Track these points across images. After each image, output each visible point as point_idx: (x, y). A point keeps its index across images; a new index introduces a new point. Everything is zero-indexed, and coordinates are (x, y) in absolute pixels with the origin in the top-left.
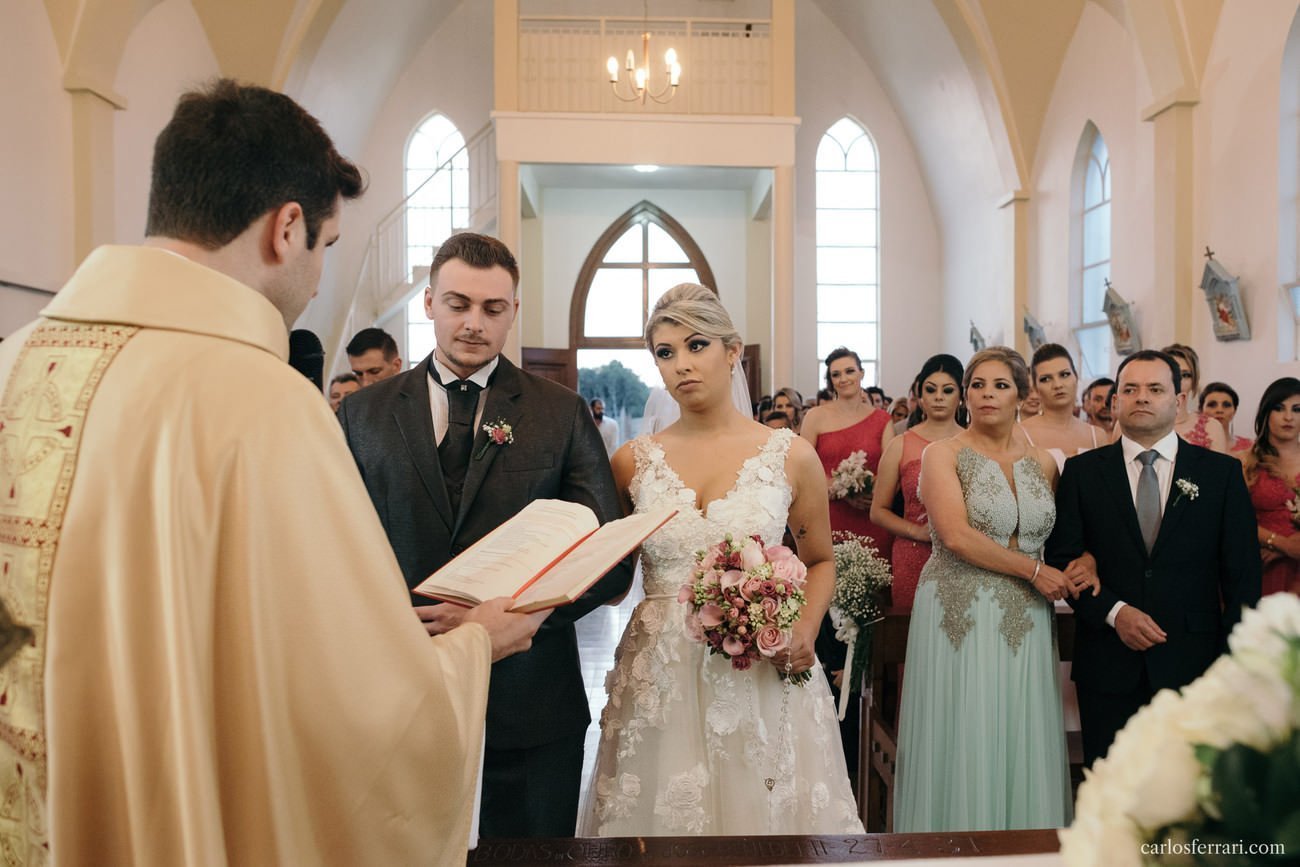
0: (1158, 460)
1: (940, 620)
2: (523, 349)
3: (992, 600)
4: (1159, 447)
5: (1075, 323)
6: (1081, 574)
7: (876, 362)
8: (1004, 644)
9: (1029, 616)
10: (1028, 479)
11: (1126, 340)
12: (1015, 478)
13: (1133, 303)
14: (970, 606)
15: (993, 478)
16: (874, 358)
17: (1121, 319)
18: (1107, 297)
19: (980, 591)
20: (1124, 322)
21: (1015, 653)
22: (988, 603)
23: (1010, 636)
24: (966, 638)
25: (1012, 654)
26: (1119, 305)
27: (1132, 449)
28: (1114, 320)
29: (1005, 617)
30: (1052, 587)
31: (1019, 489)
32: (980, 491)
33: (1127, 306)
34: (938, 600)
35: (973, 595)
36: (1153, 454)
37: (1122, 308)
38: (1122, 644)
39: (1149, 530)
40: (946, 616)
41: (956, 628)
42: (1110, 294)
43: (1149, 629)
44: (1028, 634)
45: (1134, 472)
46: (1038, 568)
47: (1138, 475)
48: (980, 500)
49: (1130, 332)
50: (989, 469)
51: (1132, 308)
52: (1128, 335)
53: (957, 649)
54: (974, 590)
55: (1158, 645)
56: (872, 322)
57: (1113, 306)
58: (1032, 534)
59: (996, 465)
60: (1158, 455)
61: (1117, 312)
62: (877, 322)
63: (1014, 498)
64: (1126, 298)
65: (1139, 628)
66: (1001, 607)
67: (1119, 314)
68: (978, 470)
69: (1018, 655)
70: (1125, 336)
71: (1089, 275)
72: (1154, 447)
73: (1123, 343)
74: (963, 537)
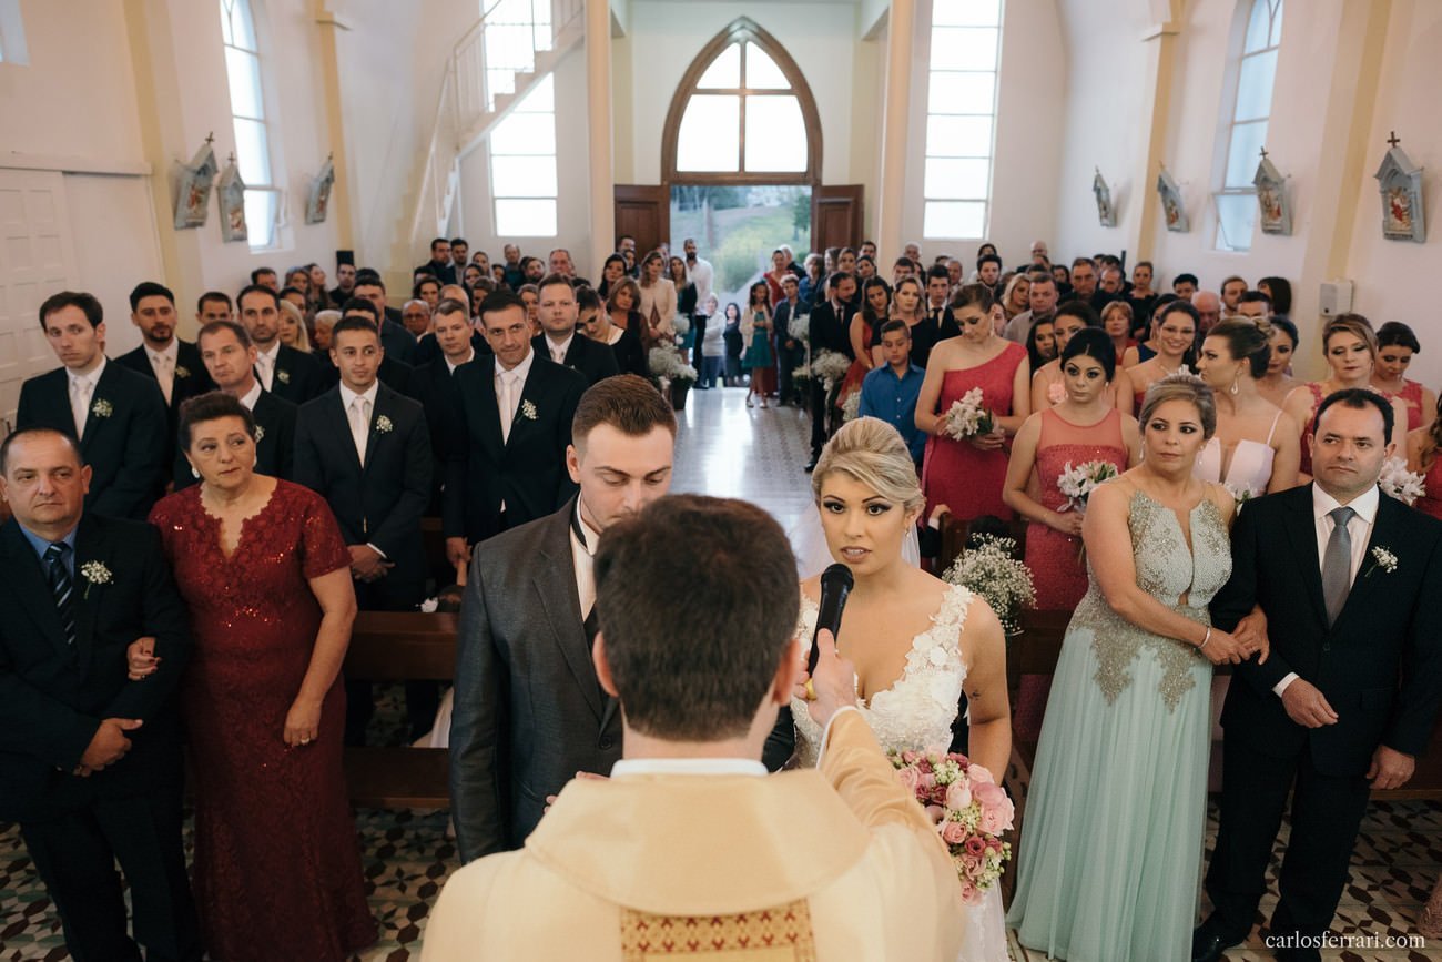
0: (1354, 519)
1: (1095, 672)
2: (616, 186)
3: (1155, 659)
4: (1355, 504)
5: (1216, 187)
6: (1251, 639)
7: (986, 201)
8: (1161, 701)
9: (1191, 675)
10: (1205, 529)
11: (1274, 218)
12: (1192, 529)
13: (1289, 176)
14: (1129, 663)
15: (1168, 531)
16: (984, 197)
17: (1273, 194)
18: (1261, 169)
19: (1142, 650)
20: (1277, 199)
21: (1172, 711)
22: (1148, 663)
23: (1169, 695)
24: (1122, 695)
25: (1168, 711)
26: (1274, 179)
27: (1324, 503)
28: (1265, 194)
29: (1165, 677)
30: (1220, 655)
31: (1195, 544)
32: (1154, 548)
33: (1283, 181)
34: (1094, 652)
35: (1133, 653)
36: (1349, 512)
37: (1276, 184)
38: (1290, 721)
39: (1334, 602)
40: (1101, 670)
41: (1111, 683)
42: (1264, 165)
43: (1322, 711)
44: (1188, 693)
45: (1323, 530)
46: (1208, 635)
47: (1329, 535)
48: (1152, 558)
49: (1281, 210)
50: (1164, 521)
51: (1288, 182)
52: (1278, 213)
53: (1110, 704)
54: (1137, 646)
55: (1326, 726)
56: (984, 158)
57: (1266, 179)
58: (1205, 591)
59: (1172, 514)
60: (1354, 513)
61: (1270, 186)
62: (990, 158)
63: (1190, 555)
64: (1282, 173)
65: (1311, 709)
66: (1162, 666)
67: (1271, 189)
68: (1152, 521)
69: (1175, 714)
70: (1275, 213)
71: (1238, 132)
72: (1350, 505)
73: (1271, 221)
74: (1128, 598)
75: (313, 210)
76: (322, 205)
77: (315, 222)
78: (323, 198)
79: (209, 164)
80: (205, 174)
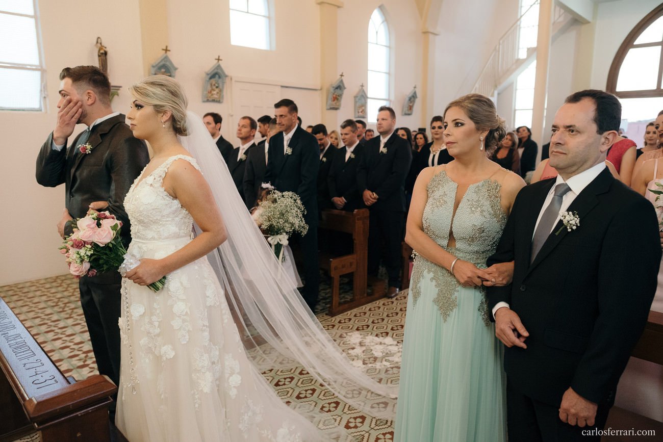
3: (432, 280)
10: (475, 198)
12: (464, 196)
14: (420, 281)
21: (445, 320)
23: (442, 308)
35: (422, 275)
45: (548, 201)
46: (453, 263)
47: (548, 204)
54: (423, 271)
59: (455, 186)
60: (569, 189)
66: (436, 287)
69: (447, 322)
75: (406, 109)
76: (411, 108)
77: (406, 114)
78: (411, 104)
79: (341, 85)
80: (340, 89)
